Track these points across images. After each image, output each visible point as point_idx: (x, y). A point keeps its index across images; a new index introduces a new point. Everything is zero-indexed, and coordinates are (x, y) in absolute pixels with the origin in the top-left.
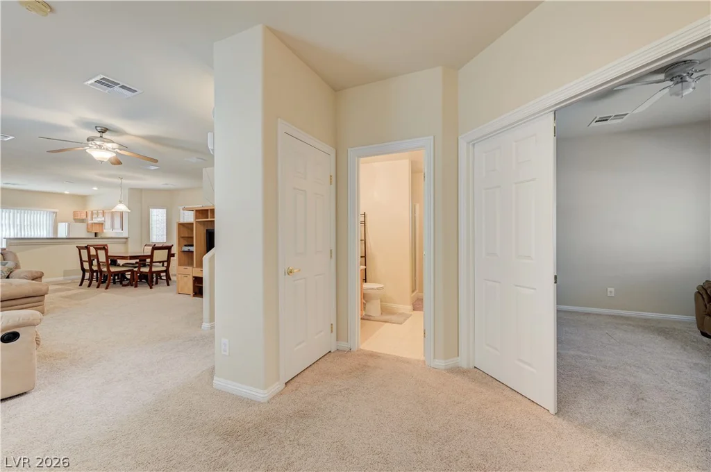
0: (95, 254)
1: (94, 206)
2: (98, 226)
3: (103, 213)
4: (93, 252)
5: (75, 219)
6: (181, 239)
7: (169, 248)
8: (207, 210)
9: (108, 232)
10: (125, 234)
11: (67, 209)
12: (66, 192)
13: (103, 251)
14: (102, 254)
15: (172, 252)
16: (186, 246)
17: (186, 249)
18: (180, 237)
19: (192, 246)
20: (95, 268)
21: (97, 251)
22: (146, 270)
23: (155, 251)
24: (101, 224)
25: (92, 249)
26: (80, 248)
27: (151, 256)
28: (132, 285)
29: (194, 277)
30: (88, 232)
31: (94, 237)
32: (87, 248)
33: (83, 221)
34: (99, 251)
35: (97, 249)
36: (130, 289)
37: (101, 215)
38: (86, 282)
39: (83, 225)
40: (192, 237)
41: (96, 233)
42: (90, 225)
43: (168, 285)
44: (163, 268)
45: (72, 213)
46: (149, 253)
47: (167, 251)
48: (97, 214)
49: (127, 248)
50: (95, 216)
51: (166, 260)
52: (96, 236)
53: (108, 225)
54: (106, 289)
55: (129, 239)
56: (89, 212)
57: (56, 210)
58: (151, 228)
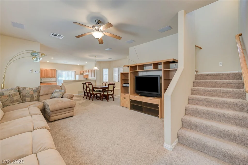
0: (88, 86)
1: (86, 69)
2: (87, 76)
3: (88, 71)
4: (88, 85)
5: (80, 74)
6: (122, 81)
8: (137, 66)
9: (90, 78)
10: (95, 79)
11: (78, 70)
12: (78, 65)
13: (91, 85)
14: (90, 86)
16: (124, 84)
17: (125, 85)
19: (129, 84)
20: (88, 92)
21: (89, 85)
22: (106, 93)
23: (110, 86)
24: (88, 75)
25: (87, 84)
26: (83, 84)
27: (108, 88)
28: (100, 99)
29: (130, 100)
30: (84, 78)
31: (85, 79)
32: (85, 84)
33: (82, 74)
34: (90, 85)
35: (89, 84)
36: (100, 101)
37: (88, 72)
38: (85, 97)
39: (82, 76)
40: (128, 80)
41: (86, 78)
42: (84, 75)
43: (114, 100)
44: (112, 93)
45: (79, 72)
46: (107, 86)
47: (113, 85)
48: (87, 71)
49: (96, 84)
50: (86, 72)
51: (113, 89)
52: (86, 79)
53: (90, 75)
54: (92, 101)
55: (97, 80)
56: (84, 71)
57: (76, 71)
58: (103, 76)
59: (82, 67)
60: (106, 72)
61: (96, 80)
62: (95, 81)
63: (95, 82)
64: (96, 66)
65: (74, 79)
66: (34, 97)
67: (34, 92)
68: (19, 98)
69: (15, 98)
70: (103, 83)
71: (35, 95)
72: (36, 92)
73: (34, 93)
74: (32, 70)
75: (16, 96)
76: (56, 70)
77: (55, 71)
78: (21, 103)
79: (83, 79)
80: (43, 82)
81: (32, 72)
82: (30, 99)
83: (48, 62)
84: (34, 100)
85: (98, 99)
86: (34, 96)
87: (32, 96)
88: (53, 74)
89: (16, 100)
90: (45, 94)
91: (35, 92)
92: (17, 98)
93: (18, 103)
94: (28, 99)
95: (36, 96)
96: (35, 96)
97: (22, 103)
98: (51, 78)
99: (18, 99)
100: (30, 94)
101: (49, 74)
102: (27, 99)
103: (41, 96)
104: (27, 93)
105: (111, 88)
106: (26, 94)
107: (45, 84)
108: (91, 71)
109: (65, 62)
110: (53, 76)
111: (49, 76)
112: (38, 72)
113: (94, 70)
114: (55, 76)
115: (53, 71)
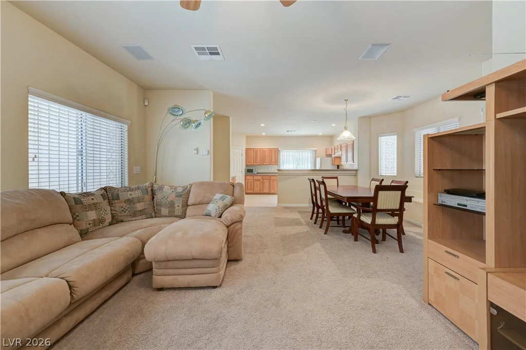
1: (336, 142)
2: (338, 159)
3: (341, 148)
5: (326, 155)
7: (402, 188)
9: (344, 164)
10: (356, 167)
11: (321, 148)
12: (320, 134)
13: (323, 186)
14: (322, 188)
15: (407, 194)
16: (449, 192)
17: (452, 201)
18: (434, 171)
22: (367, 219)
23: (381, 193)
24: (340, 158)
26: (310, 181)
30: (333, 164)
33: (330, 156)
34: (321, 186)
35: (319, 183)
40: (481, 172)
41: (338, 166)
42: (333, 158)
43: (402, 251)
44: (394, 220)
45: (325, 151)
46: (372, 194)
47: (399, 193)
48: (338, 150)
49: (357, 182)
50: (336, 151)
51: (398, 207)
52: (338, 168)
53: (344, 158)
54: (326, 233)
55: (358, 171)
56: (333, 148)
57: (316, 149)
58: (380, 159)
59: (331, 138)
60: (388, 147)
61: (357, 170)
62: (355, 172)
63: (356, 175)
64: (346, 128)
65: (313, 169)
66: (176, 208)
67: (176, 196)
68: (147, 207)
69: (139, 206)
70: (373, 180)
71: (178, 204)
72: (181, 196)
73: (177, 198)
74: (197, 150)
75: (142, 203)
77: (277, 152)
78: (152, 217)
79: (330, 167)
80: (257, 173)
81: (197, 153)
82: (167, 211)
83: (264, 134)
84: (177, 213)
85: (345, 232)
86: (176, 205)
87: (172, 205)
88: (273, 158)
89: (140, 211)
90: (197, 202)
91: (179, 195)
92: (143, 208)
93: (144, 217)
94: (165, 211)
95: (180, 205)
96: (178, 206)
97: (155, 217)
98: (270, 166)
99: (145, 209)
100: (169, 200)
101: (267, 155)
102: (163, 210)
103: (190, 207)
104: (164, 197)
105: (388, 200)
106: (162, 198)
107: (259, 178)
108: (347, 145)
109: (291, 131)
110: (273, 161)
111: (266, 161)
112: (207, 152)
113: (352, 143)
114: (277, 162)
115: (273, 152)
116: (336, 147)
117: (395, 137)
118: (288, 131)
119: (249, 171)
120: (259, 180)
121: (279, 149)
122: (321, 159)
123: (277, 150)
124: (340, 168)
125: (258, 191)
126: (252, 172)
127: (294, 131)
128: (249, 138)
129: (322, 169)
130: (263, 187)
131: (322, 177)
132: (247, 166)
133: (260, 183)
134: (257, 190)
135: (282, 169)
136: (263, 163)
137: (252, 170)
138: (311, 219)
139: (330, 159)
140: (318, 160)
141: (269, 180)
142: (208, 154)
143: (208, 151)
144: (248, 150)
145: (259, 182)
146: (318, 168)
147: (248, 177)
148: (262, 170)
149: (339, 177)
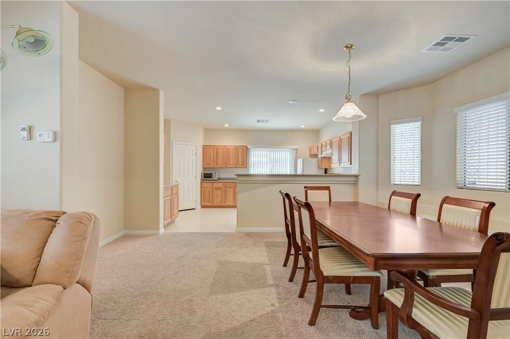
1: (323, 137)
2: (327, 161)
3: (331, 144)
5: (310, 155)
9: (336, 167)
10: (355, 170)
11: (304, 145)
12: (303, 127)
24: (330, 158)
30: (319, 168)
31: (324, 174)
33: (316, 156)
37: (329, 147)
41: (326, 170)
42: (320, 158)
45: (309, 149)
48: (326, 146)
49: (356, 194)
50: (324, 149)
52: (326, 173)
53: (335, 158)
55: (360, 177)
56: (320, 145)
57: (296, 147)
58: (392, 159)
61: (357, 176)
62: (354, 179)
63: (355, 184)
64: (348, 99)
65: (293, 173)
70: (394, 193)
76: (246, 146)
77: (245, 151)
79: (315, 171)
80: (218, 179)
81: (29, 138)
83: (226, 125)
88: (240, 159)
98: (236, 169)
101: (231, 154)
107: (220, 185)
108: (341, 139)
109: (263, 121)
110: (240, 163)
111: (231, 163)
112: (51, 136)
113: (349, 135)
114: (245, 164)
115: (240, 150)
116: (324, 144)
117: (418, 124)
118: (258, 121)
119: (207, 176)
120: (220, 188)
121: (249, 147)
122: (303, 160)
123: (245, 148)
124: (329, 172)
125: (220, 204)
126: (211, 177)
127: (267, 122)
128: (208, 131)
129: (306, 173)
130: (226, 197)
131: (305, 187)
132: (204, 169)
133: (221, 192)
134: (217, 202)
135: (252, 173)
136: (226, 166)
137: (211, 174)
138: (285, 265)
139: (315, 160)
140: (300, 162)
141: (235, 188)
142: (55, 140)
143: (55, 133)
144: (205, 148)
145: (219, 191)
146: (299, 172)
147: (205, 185)
148: (225, 174)
149: (332, 187)
